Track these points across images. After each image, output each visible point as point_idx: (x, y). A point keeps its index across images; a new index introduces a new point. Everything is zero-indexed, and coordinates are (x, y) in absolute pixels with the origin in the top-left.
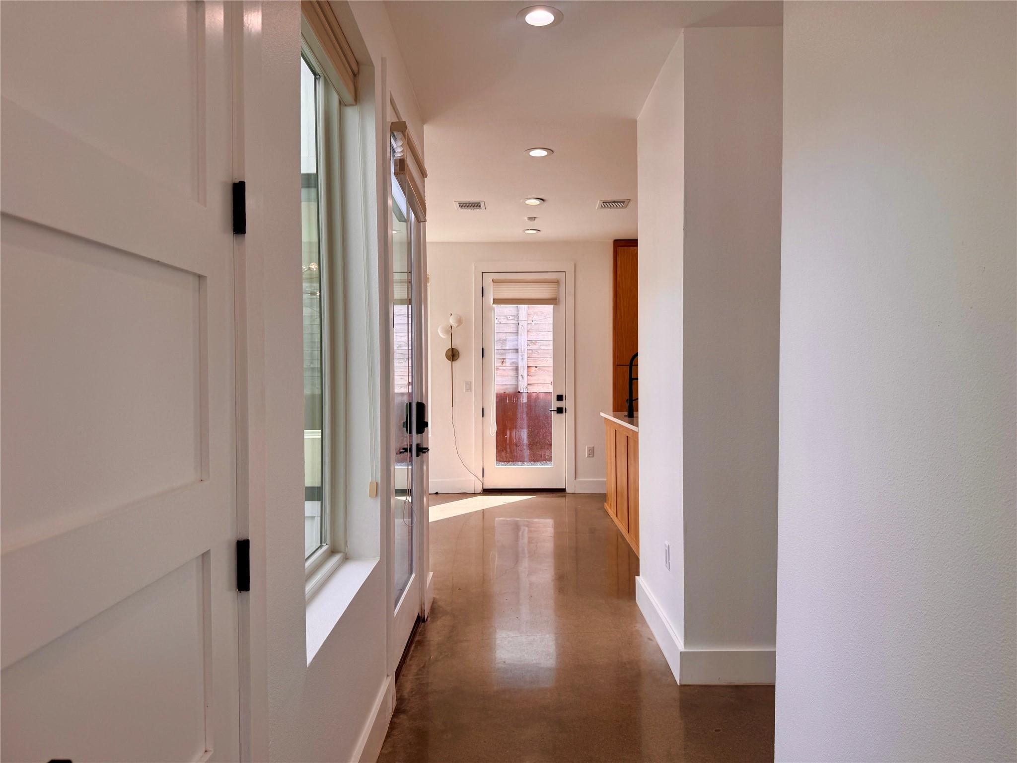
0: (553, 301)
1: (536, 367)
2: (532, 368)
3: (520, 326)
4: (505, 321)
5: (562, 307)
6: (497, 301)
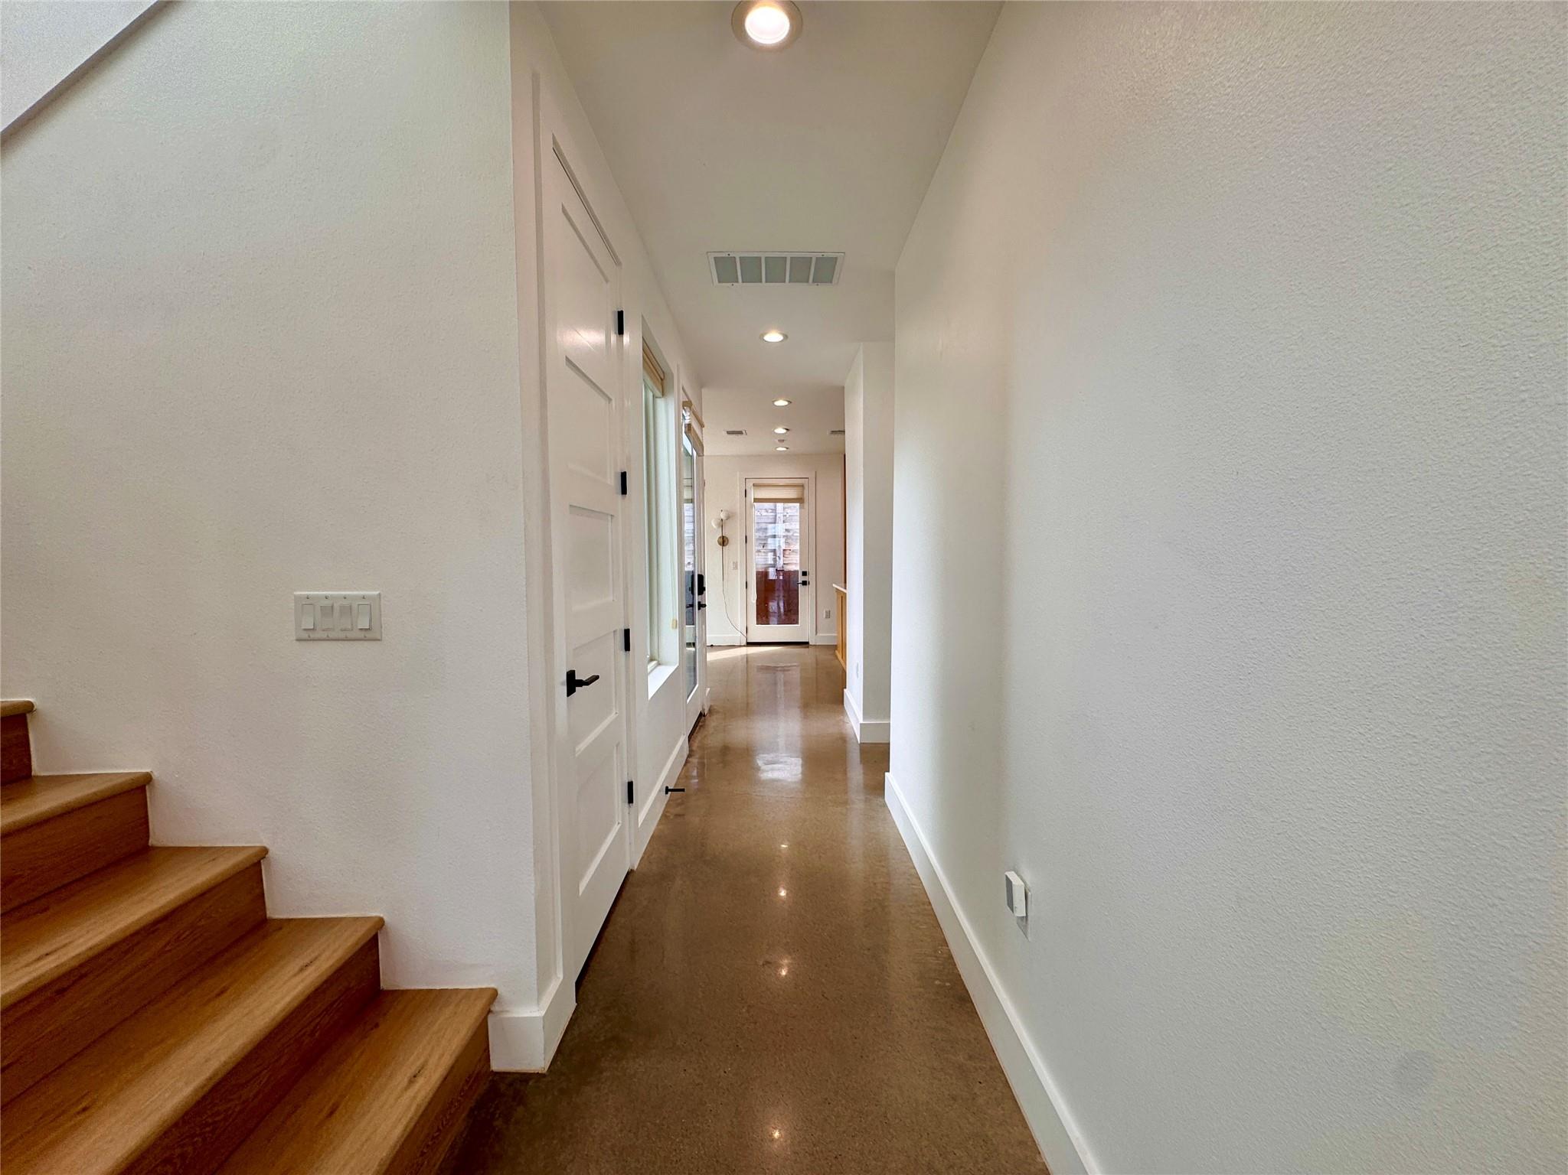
0: (800, 500)
1: (790, 550)
3: (777, 517)
4: (765, 514)
5: (806, 505)
6: (756, 500)
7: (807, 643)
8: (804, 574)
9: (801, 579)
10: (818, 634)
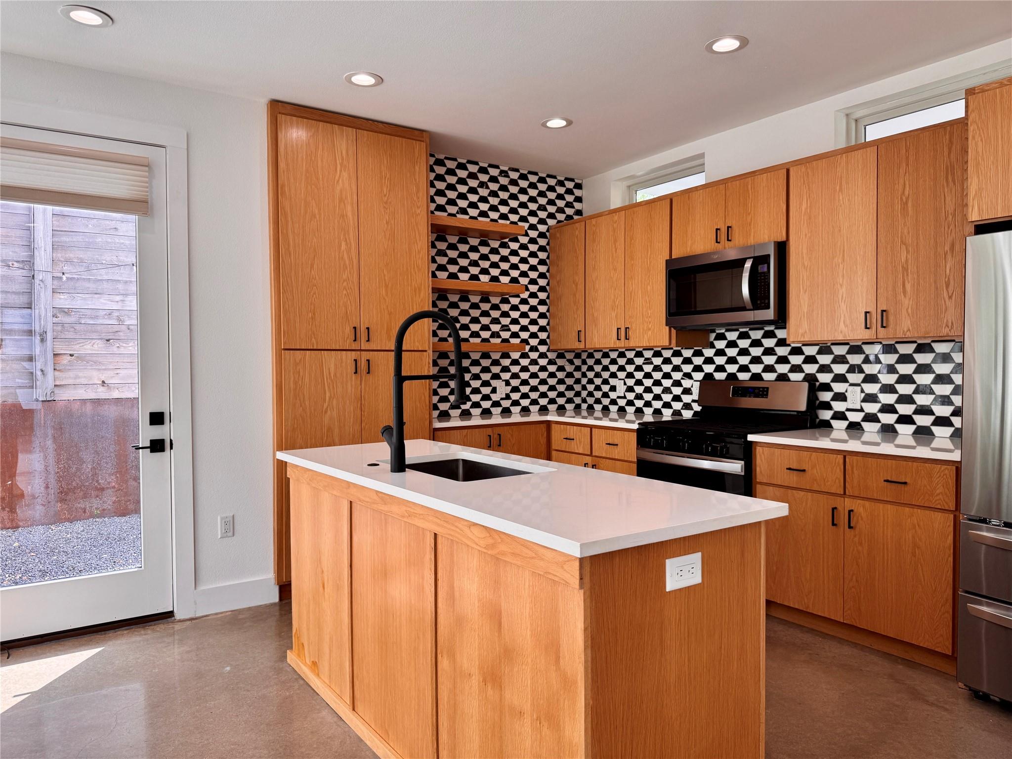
1: (71, 355)
2: (65, 357)
3: (37, 281)
7: (168, 615)
8: (157, 419)
9: (147, 433)
10: (202, 587)
